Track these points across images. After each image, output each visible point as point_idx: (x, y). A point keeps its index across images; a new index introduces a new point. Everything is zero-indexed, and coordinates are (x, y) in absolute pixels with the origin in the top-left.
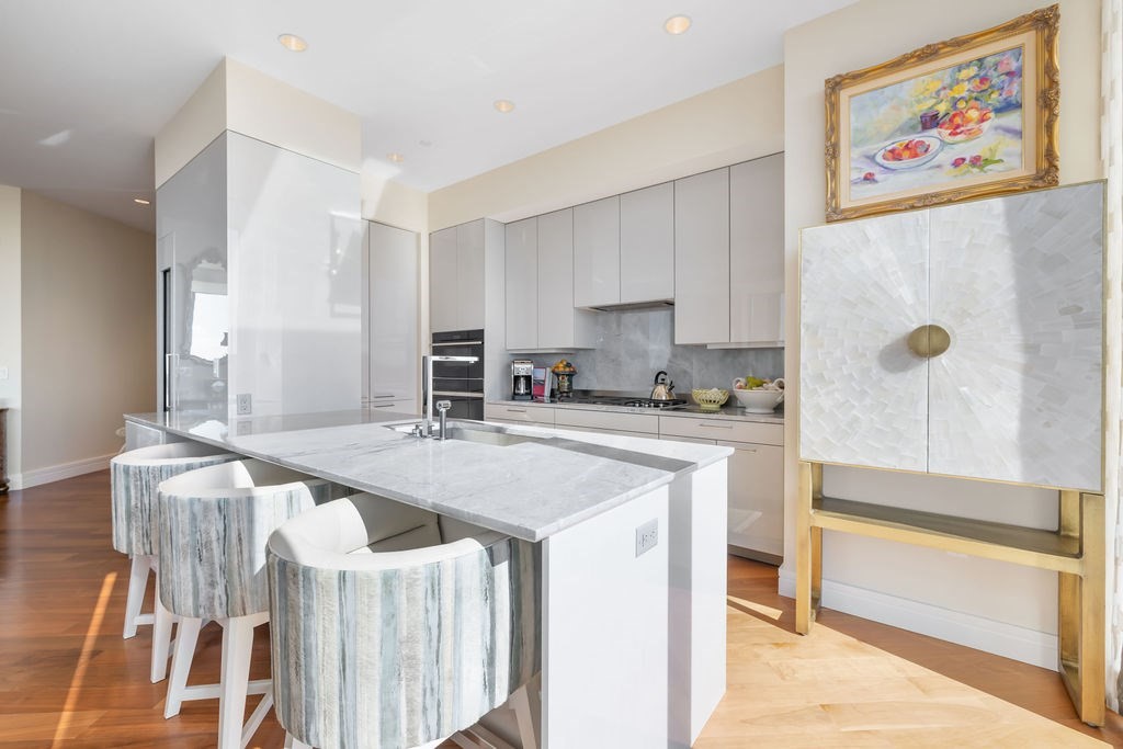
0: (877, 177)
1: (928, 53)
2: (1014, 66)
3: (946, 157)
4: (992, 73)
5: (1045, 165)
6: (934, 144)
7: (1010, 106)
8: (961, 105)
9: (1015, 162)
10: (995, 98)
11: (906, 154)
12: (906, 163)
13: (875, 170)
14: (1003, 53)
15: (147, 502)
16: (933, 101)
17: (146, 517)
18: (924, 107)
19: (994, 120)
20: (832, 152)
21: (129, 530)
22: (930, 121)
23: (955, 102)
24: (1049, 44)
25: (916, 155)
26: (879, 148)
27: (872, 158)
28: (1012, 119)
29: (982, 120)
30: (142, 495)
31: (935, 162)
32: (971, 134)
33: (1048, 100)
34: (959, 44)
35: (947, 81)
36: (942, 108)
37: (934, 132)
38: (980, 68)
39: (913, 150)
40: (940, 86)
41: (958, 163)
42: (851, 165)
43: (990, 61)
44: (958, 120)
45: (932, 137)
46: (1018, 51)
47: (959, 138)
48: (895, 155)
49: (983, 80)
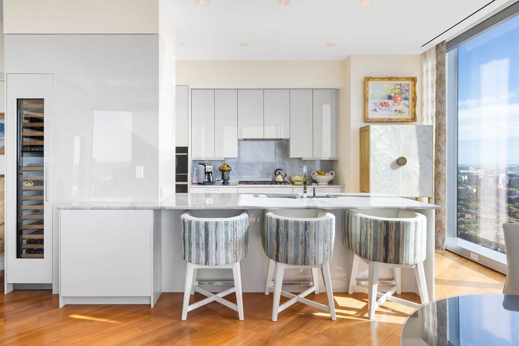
0: (377, 110)
1: (390, 79)
2: (407, 88)
3: (394, 108)
4: (402, 88)
5: (414, 116)
6: (391, 105)
7: (406, 99)
8: (397, 95)
9: (407, 114)
10: (403, 96)
11: (384, 105)
12: (384, 108)
13: (377, 108)
14: (405, 84)
15: (235, 237)
16: (390, 92)
17: (235, 244)
18: (388, 93)
19: (403, 102)
20: (365, 100)
21: (227, 253)
22: (390, 98)
23: (395, 94)
24: (415, 85)
25: (386, 106)
26: (378, 101)
27: (376, 104)
28: (406, 102)
29: (401, 101)
30: (234, 234)
31: (390, 109)
32: (399, 104)
33: (414, 100)
34: (397, 79)
35: (394, 88)
36: (393, 95)
37: (391, 101)
38: (401, 86)
39: (386, 104)
40: (392, 88)
41: (396, 111)
42: (371, 106)
43: (402, 85)
44: (396, 99)
45: (390, 102)
46: (408, 85)
47: (396, 104)
48: (381, 105)
49: (401, 90)
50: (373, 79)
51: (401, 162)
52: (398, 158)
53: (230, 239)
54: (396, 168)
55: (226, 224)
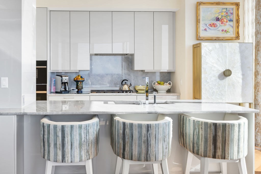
0: (207, 30)
1: (218, 4)
2: (232, 12)
3: (221, 29)
4: (228, 12)
5: (237, 35)
6: (218, 26)
7: (231, 20)
8: (223, 17)
9: (232, 33)
10: (229, 18)
11: (213, 26)
12: (213, 28)
13: (207, 28)
14: (230, 8)
15: (88, 138)
16: (218, 15)
17: (87, 145)
18: (217, 15)
19: (228, 23)
20: (198, 21)
21: (80, 151)
22: (218, 19)
23: (222, 16)
24: (238, 9)
25: (215, 27)
26: (208, 23)
27: (206, 25)
28: (231, 23)
29: (227, 22)
30: (86, 136)
31: (219, 29)
32: (225, 25)
33: (238, 21)
34: (224, 4)
35: (221, 11)
36: (220, 17)
37: (218, 22)
38: (226, 10)
40: (219, 12)
41: (223, 30)
42: (202, 26)
43: (228, 9)
44: (222, 21)
45: (218, 23)
46: (233, 9)
47: (223, 25)
48: (211, 25)
49: (227, 13)
50: (204, 3)
51: (227, 74)
52: (224, 70)
53: (83, 140)
54: (223, 79)
55: (80, 127)
